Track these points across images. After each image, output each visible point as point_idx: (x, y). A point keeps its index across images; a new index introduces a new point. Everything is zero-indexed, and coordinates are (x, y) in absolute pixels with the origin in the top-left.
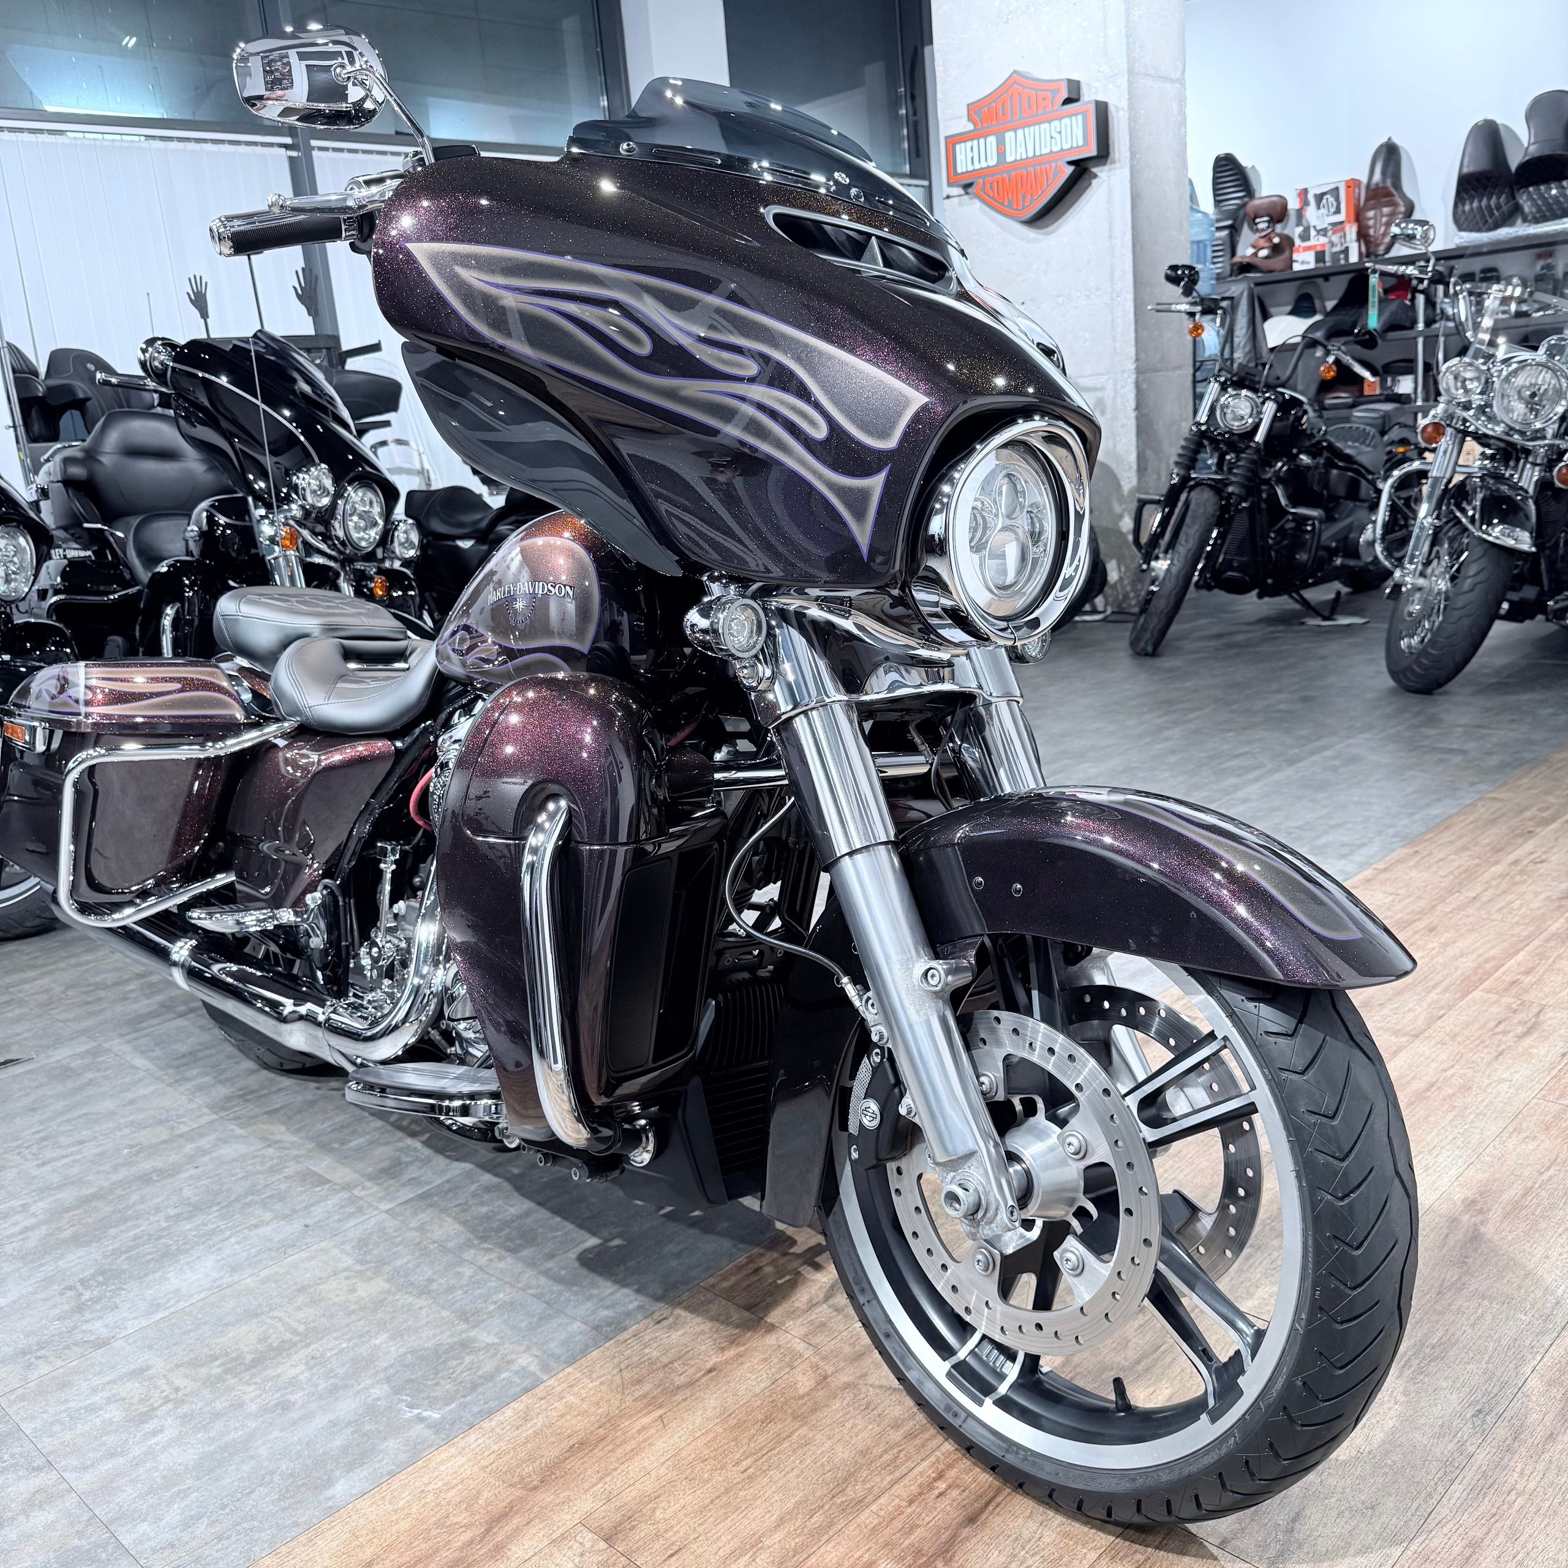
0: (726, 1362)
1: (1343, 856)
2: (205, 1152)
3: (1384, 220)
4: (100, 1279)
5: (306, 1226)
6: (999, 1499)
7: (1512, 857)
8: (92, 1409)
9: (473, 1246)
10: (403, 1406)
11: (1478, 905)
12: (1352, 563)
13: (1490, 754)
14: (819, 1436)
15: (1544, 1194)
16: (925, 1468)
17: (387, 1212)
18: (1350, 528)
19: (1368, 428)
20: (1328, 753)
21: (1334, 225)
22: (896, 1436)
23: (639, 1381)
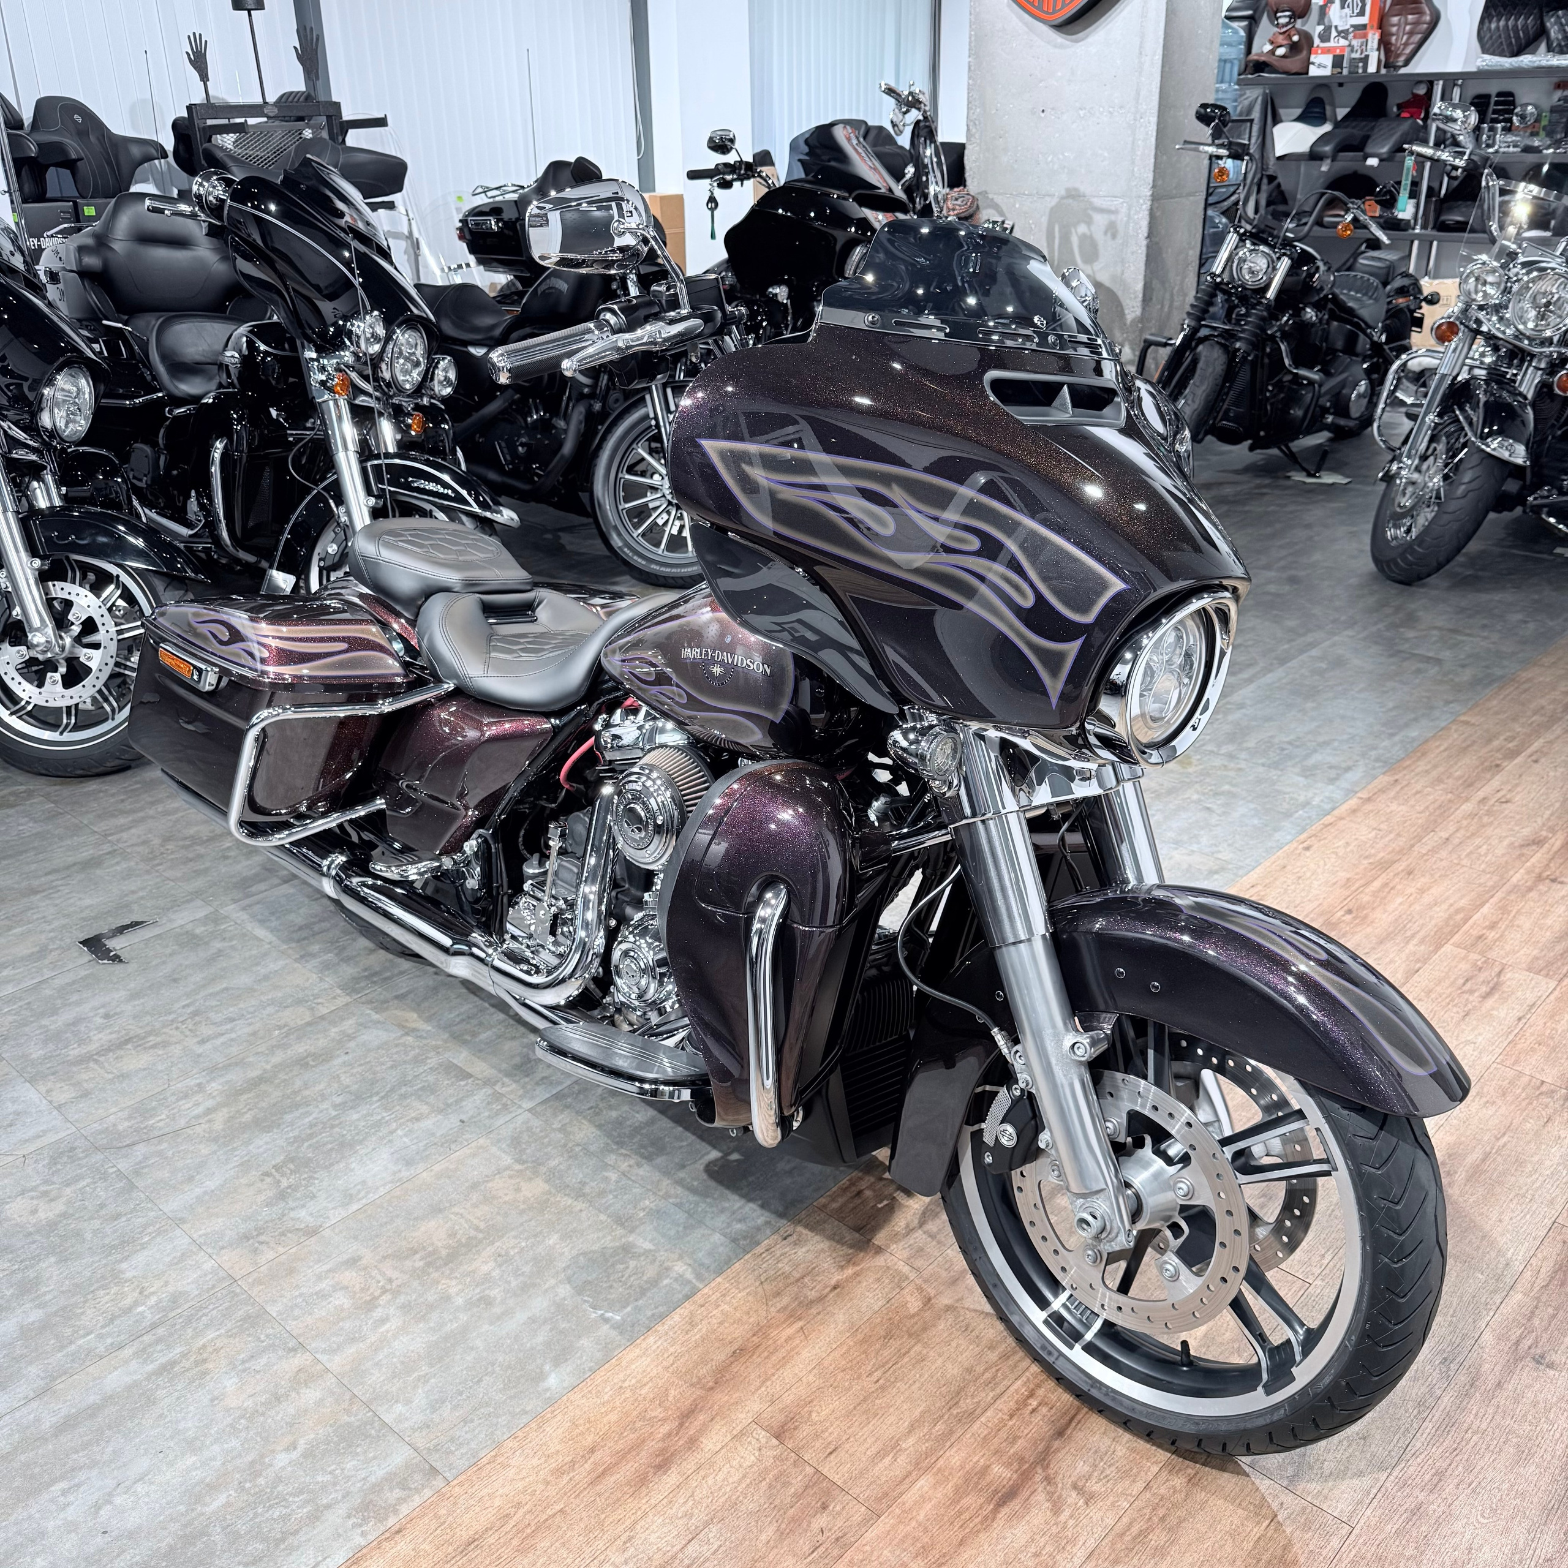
0: (847, 1280)
1: (1331, 781)
2: (351, 1038)
3: (1408, 28)
4: (292, 1166)
5: (462, 1121)
6: (1079, 1417)
7: (1481, 794)
8: (322, 1295)
9: (612, 1151)
10: (586, 1306)
11: (1450, 847)
12: (1342, 422)
13: (1463, 666)
14: (931, 1353)
15: (1499, 1159)
16: (1019, 1387)
17: (530, 1110)
18: (1343, 384)
19: (1372, 279)
20: (1314, 652)
21: (1356, 27)
22: (993, 1356)
23: (778, 1294)
